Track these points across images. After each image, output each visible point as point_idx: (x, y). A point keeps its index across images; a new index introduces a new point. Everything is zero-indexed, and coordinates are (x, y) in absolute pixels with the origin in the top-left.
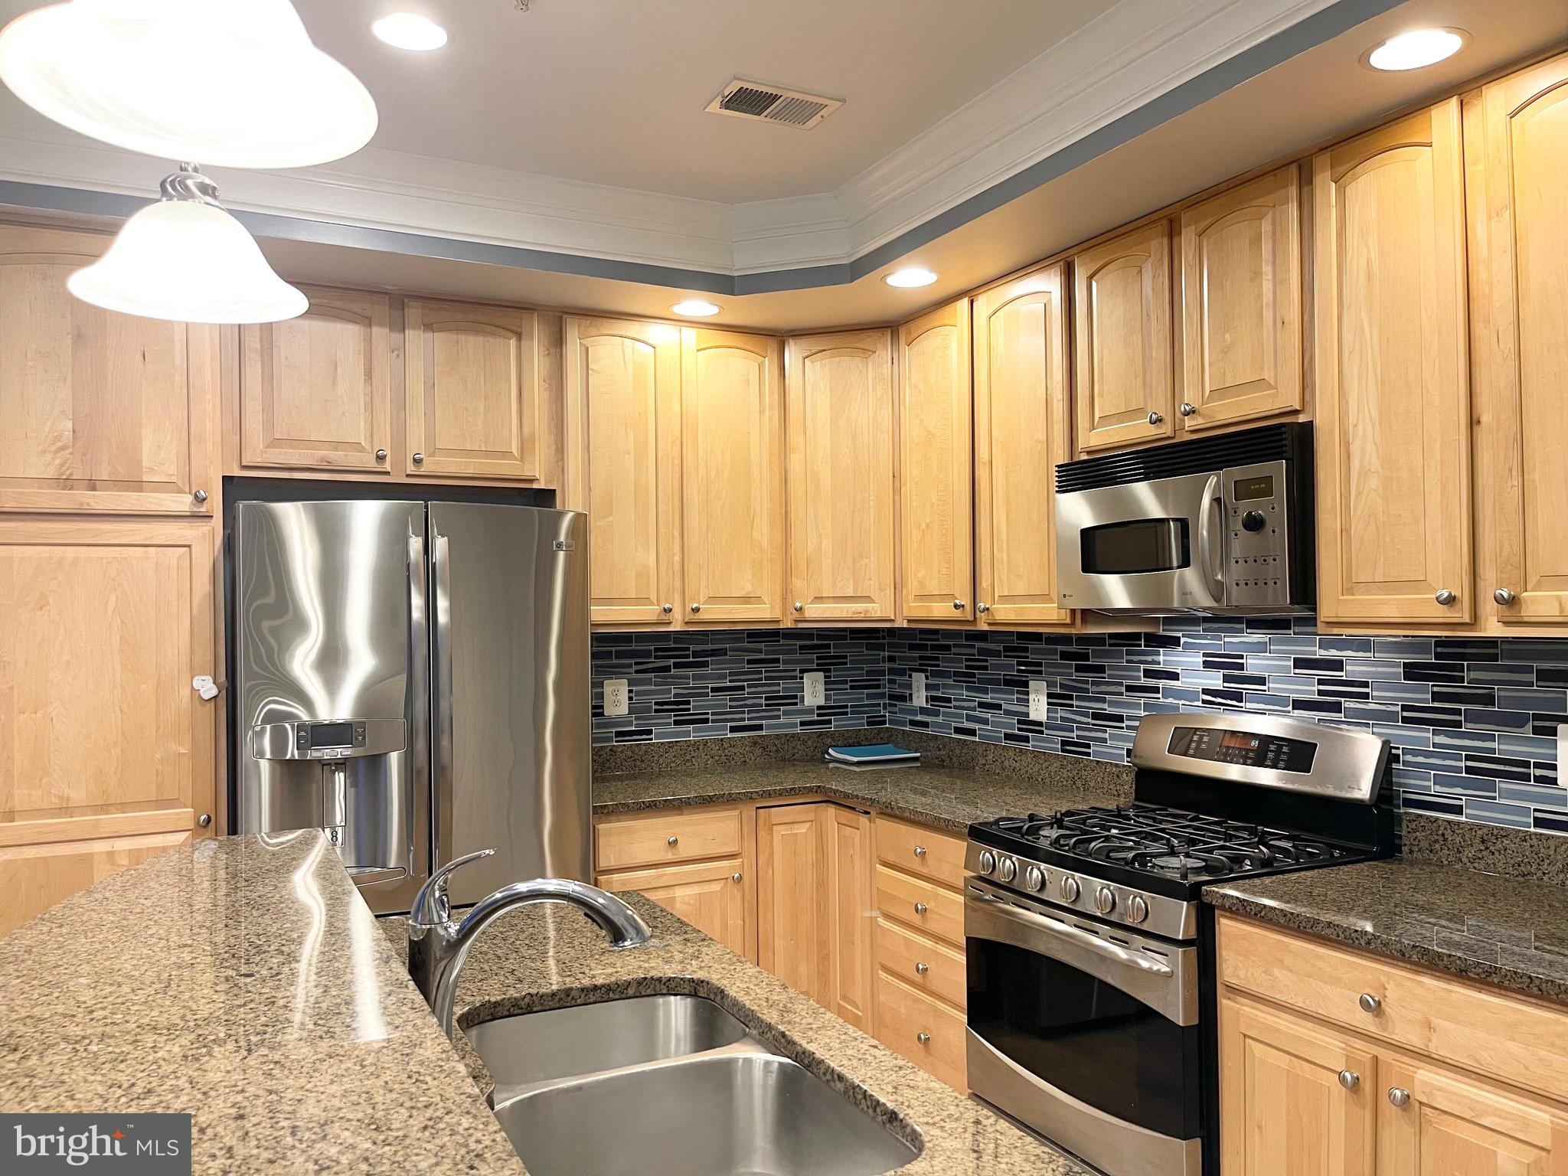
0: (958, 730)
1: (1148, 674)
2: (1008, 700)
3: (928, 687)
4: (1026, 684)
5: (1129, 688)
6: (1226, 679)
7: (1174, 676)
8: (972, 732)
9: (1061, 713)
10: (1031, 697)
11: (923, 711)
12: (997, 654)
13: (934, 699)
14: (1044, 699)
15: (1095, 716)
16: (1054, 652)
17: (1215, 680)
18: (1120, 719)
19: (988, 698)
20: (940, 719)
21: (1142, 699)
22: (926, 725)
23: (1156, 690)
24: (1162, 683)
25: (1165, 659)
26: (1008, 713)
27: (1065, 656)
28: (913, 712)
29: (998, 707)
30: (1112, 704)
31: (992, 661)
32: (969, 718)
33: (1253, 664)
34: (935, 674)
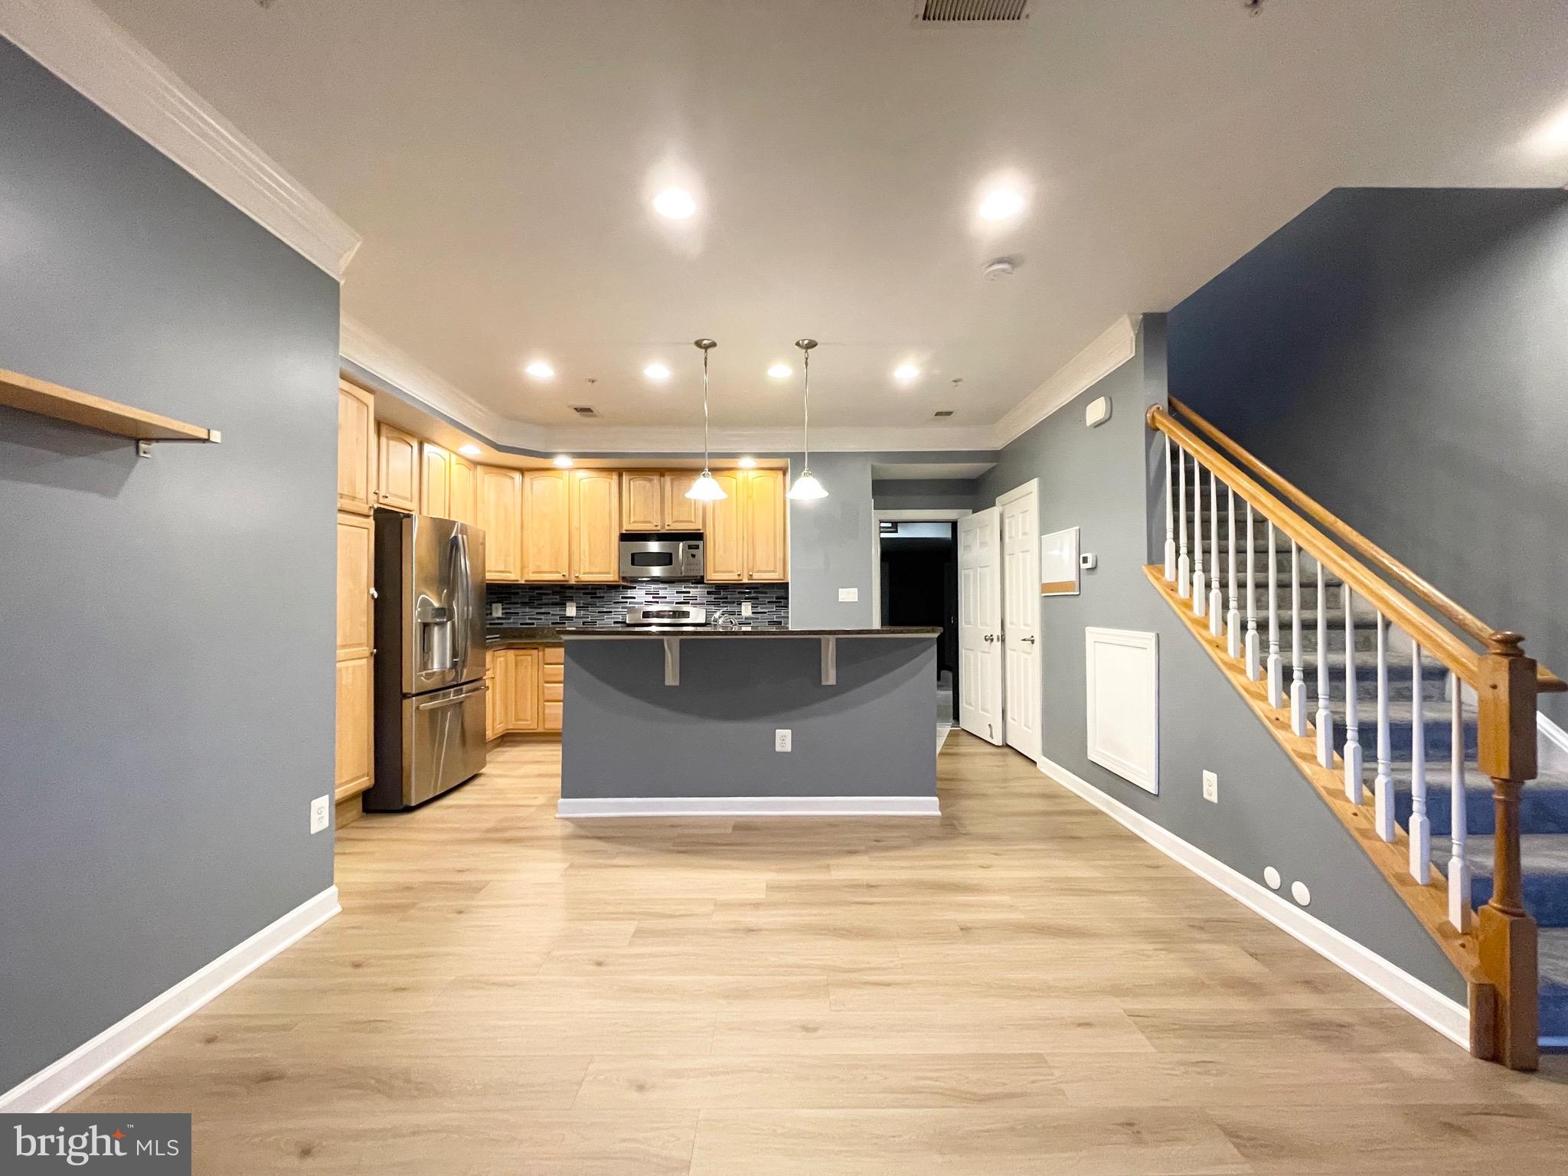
0: (521, 624)
1: (623, 598)
2: (557, 610)
3: (503, 609)
4: (565, 604)
5: (615, 603)
6: (653, 597)
7: (635, 598)
8: (533, 624)
9: (582, 612)
10: (567, 609)
11: (499, 618)
12: (549, 594)
13: (506, 613)
14: (575, 609)
15: (599, 612)
16: (580, 593)
17: (650, 598)
18: (611, 612)
19: (543, 610)
20: (511, 621)
21: (621, 605)
22: (502, 624)
23: (627, 602)
24: (628, 600)
25: (630, 593)
26: (553, 615)
27: (584, 594)
28: (494, 619)
29: (549, 613)
30: (607, 608)
31: (544, 597)
32: (529, 619)
33: (662, 593)
34: (507, 604)
